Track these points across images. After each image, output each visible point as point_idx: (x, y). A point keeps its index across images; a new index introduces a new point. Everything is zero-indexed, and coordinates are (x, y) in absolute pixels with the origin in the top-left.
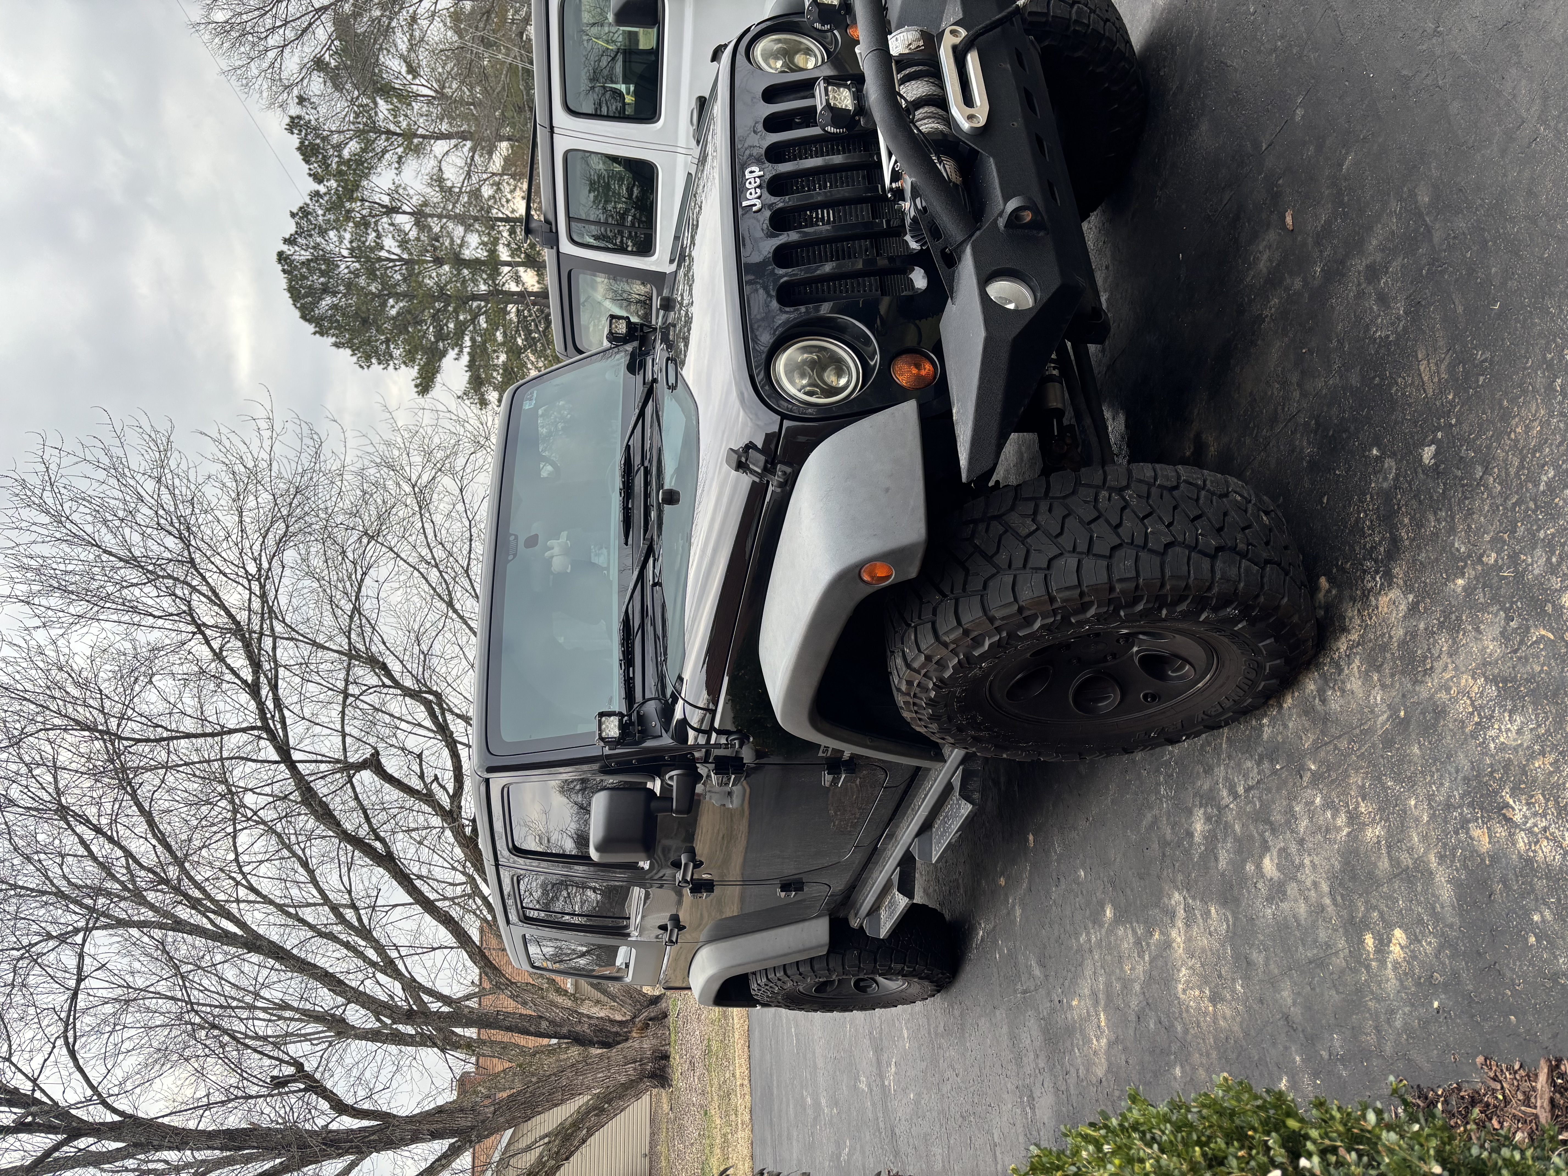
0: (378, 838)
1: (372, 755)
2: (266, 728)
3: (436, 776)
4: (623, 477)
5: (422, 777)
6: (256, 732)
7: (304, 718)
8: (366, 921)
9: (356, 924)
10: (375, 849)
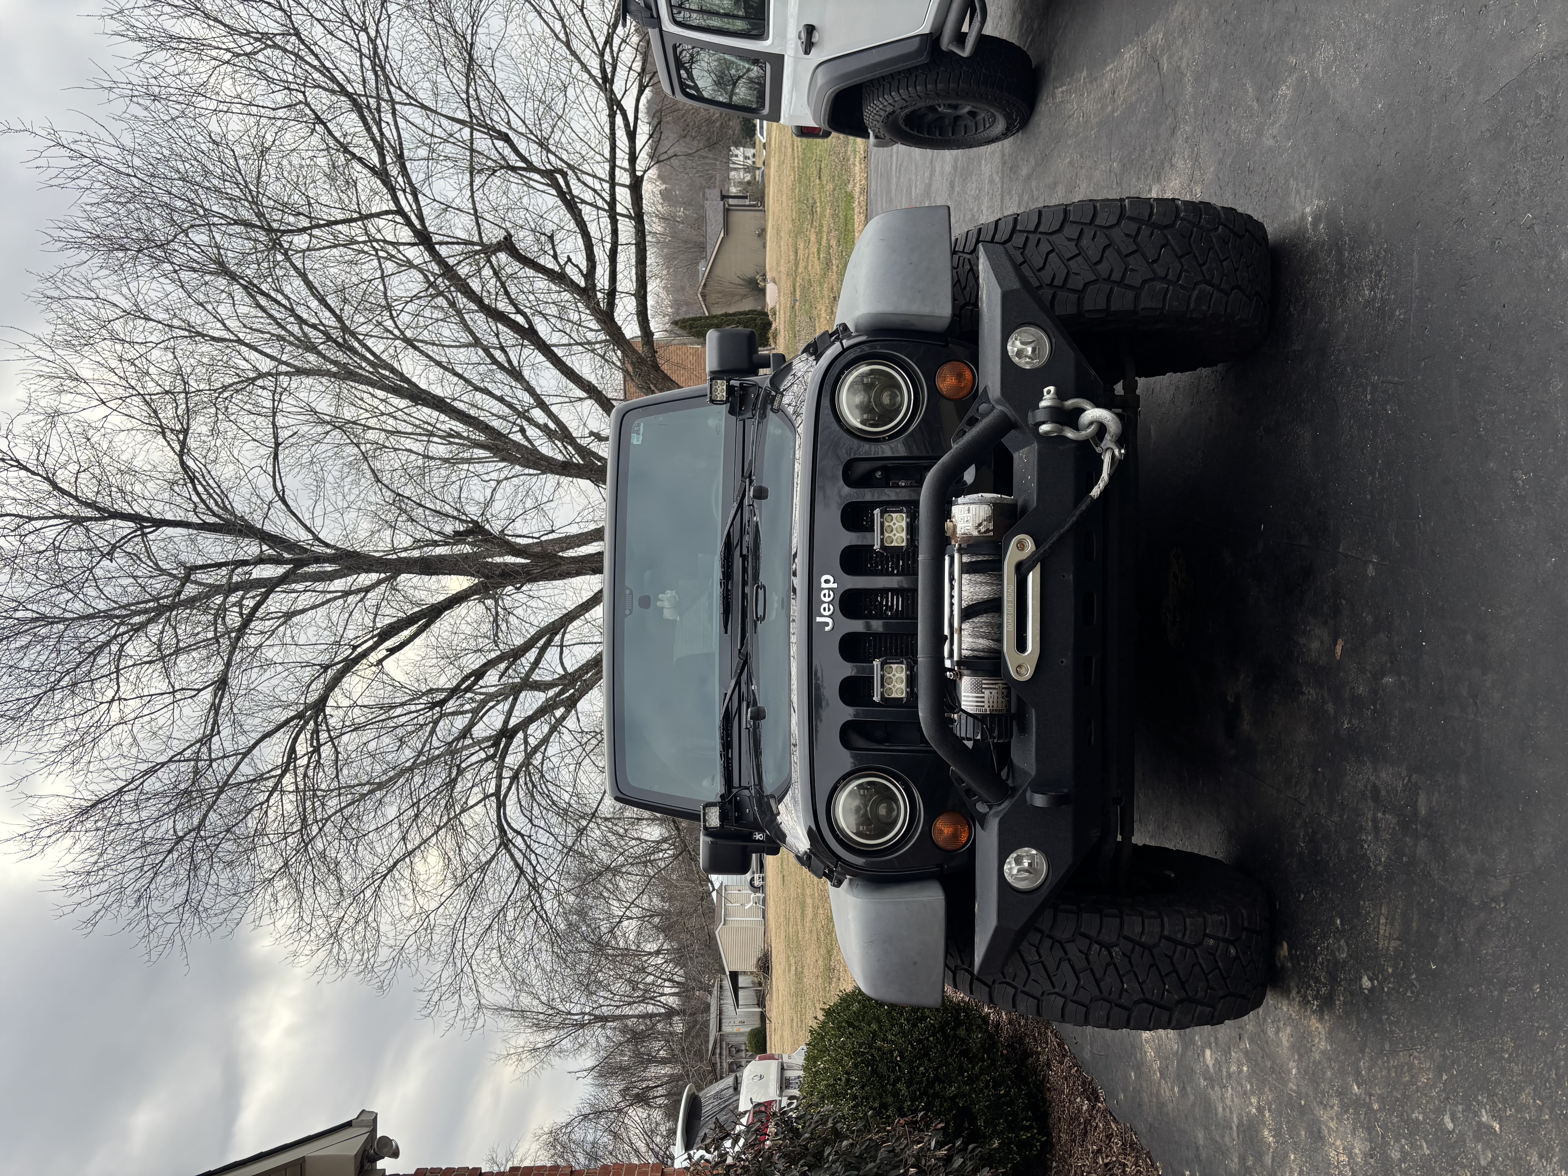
0: (519, 311)
1: (505, 238)
2: (400, 211)
3: (569, 257)
4: (723, 566)
5: (555, 257)
6: (390, 217)
7: (435, 200)
8: (515, 363)
9: (506, 365)
10: (518, 323)
